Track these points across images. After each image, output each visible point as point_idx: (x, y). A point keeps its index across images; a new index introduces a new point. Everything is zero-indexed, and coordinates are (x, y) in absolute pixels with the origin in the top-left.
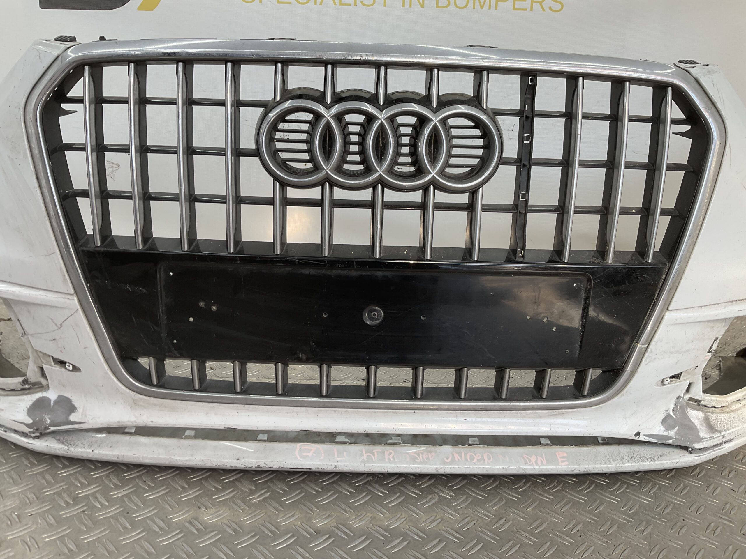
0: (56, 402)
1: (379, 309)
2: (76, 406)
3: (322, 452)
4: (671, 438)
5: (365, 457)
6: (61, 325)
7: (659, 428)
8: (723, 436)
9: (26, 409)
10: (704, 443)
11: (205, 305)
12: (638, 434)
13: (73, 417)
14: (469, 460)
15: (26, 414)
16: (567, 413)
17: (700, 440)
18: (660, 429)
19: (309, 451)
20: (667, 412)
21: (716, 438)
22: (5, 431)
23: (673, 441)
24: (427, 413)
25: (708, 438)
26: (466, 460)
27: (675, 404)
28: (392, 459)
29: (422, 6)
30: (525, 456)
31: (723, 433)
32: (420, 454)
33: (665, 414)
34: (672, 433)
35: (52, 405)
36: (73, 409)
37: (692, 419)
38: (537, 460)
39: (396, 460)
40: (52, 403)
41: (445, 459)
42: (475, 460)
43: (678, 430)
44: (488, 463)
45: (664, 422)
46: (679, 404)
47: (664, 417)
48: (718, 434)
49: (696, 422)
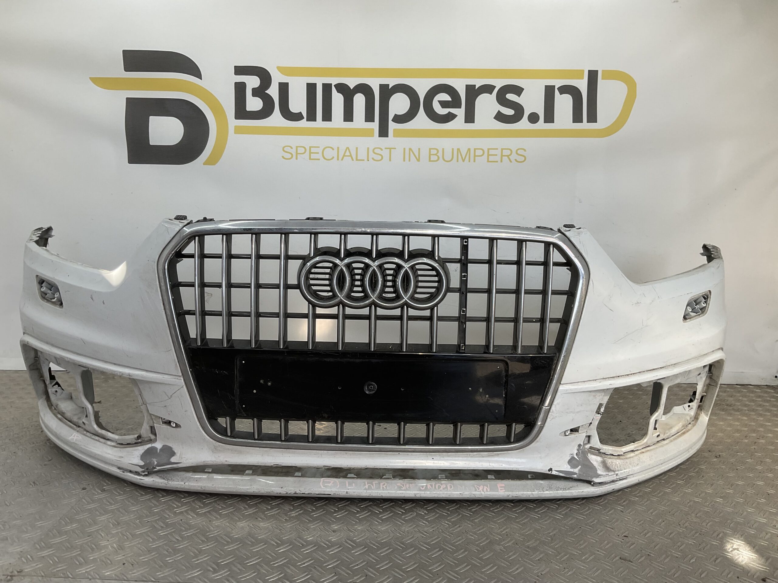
0: (161, 450)
1: (374, 383)
2: (175, 452)
3: (338, 484)
4: (575, 474)
5: (367, 487)
6: (171, 396)
8: (617, 475)
9: (139, 456)
10: (602, 478)
11: (264, 382)
12: (551, 470)
13: (173, 460)
14: (437, 488)
15: (140, 459)
16: (501, 454)
17: (598, 476)
18: (567, 467)
19: (329, 482)
21: (611, 475)
22: (124, 472)
23: (577, 476)
24: (408, 454)
25: (604, 475)
26: (435, 488)
27: (578, 450)
28: (385, 488)
29: (418, 160)
30: (475, 486)
31: (617, 472)
32: (405, 485)
33: (570, 457)
34: (576, 470)
35: (158, 452)
36: (173, 454)
37: (592, 461)
38: (483, 488)
39: (388, 488)
40: (158, 450)
41: (421, 488)
42: (441, 488)
43: (580, 468)
44: (450, 490)
45: (570, 462)
46: (581, 450)
47: (569, 458)
48: (613, 473)
49: (595, 464)
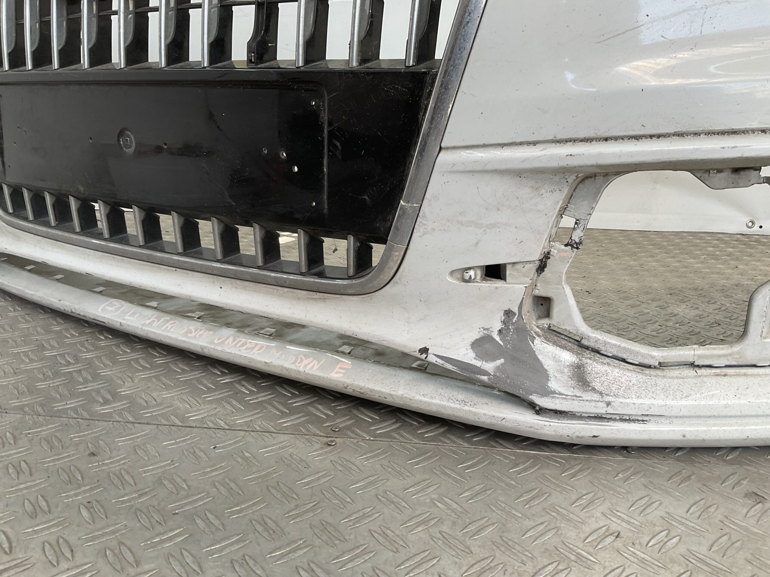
3: (122, 310)
4: (485, 373)
5: (149, 321)
7: (463, 351)
8: (608, 404)
10: (557, 401)
12: (424, 350)
17: (547, 393)
18: (467, 354)
19: (114, 306)
20: (486, 332)
21: (590, 401)
23: (490, 379)
25: (567, 395)
26: (236, 345)
27: (504, 322)
31: (609, 399)
32: (199, 330)
33: (481, 334)
34: (489, 366)
37: (540, 357)
41: (216, 340)
42: (244, 348)
43: (503, 365)
45: (476, 345)
46: (513, 324)
47: (478, 338)
48: (596, 397)
49: (548, 364)
